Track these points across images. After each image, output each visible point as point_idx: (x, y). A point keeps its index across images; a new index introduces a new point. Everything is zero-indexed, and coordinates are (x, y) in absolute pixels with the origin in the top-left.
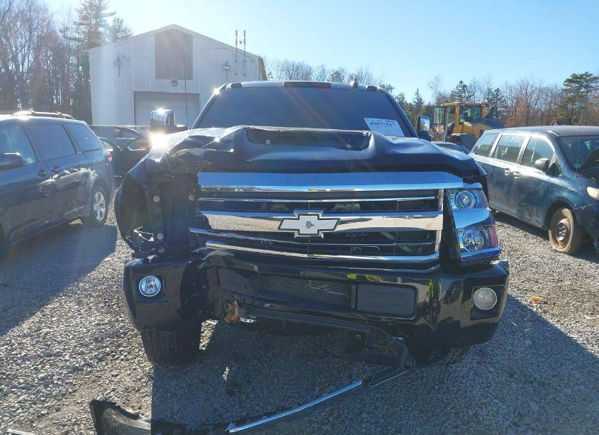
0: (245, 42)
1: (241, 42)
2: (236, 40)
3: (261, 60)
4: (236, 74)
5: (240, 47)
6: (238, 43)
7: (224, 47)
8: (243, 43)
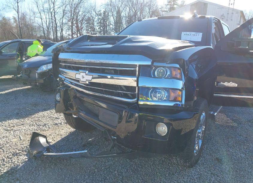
0: (234, 4)
1: (232, 4)
2: (229, 3)
3: (242, 12)
4: (227, 20)
5: (231, 7)
6: (230, 5)
7: (222, 7)
8: (233, 4)
